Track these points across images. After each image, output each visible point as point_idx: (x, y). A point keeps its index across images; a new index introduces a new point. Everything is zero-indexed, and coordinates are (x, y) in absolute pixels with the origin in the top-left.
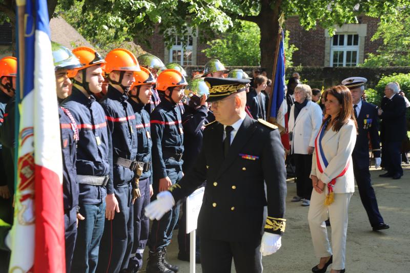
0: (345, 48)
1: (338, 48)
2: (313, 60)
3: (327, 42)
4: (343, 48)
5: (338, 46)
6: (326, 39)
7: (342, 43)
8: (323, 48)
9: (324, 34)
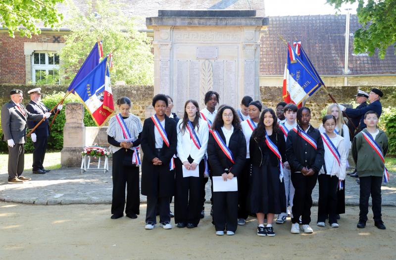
0: (47, 67)
1: (39, 67)
2: (13, 78)
3: (27, 60)
4: (44, 67)
5: (40, 64)
6: (26, 57)
7: (43, 62)
8: (23, 67)
9: (23, 52)
